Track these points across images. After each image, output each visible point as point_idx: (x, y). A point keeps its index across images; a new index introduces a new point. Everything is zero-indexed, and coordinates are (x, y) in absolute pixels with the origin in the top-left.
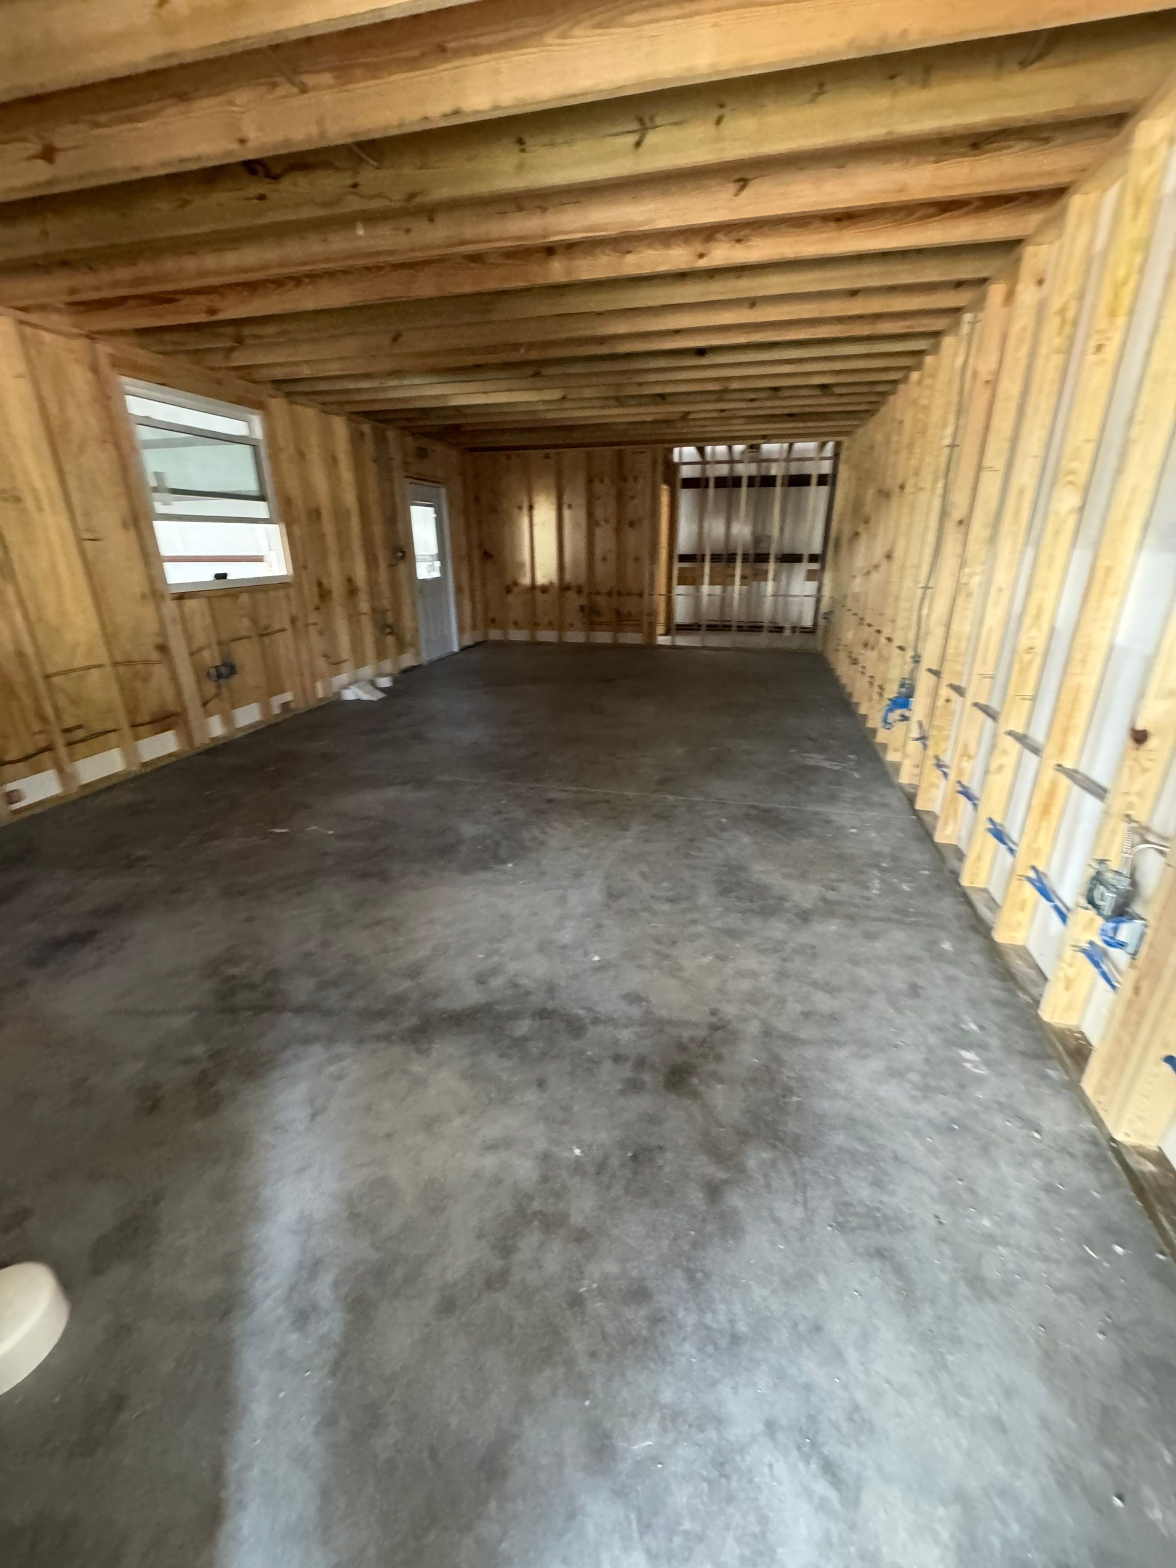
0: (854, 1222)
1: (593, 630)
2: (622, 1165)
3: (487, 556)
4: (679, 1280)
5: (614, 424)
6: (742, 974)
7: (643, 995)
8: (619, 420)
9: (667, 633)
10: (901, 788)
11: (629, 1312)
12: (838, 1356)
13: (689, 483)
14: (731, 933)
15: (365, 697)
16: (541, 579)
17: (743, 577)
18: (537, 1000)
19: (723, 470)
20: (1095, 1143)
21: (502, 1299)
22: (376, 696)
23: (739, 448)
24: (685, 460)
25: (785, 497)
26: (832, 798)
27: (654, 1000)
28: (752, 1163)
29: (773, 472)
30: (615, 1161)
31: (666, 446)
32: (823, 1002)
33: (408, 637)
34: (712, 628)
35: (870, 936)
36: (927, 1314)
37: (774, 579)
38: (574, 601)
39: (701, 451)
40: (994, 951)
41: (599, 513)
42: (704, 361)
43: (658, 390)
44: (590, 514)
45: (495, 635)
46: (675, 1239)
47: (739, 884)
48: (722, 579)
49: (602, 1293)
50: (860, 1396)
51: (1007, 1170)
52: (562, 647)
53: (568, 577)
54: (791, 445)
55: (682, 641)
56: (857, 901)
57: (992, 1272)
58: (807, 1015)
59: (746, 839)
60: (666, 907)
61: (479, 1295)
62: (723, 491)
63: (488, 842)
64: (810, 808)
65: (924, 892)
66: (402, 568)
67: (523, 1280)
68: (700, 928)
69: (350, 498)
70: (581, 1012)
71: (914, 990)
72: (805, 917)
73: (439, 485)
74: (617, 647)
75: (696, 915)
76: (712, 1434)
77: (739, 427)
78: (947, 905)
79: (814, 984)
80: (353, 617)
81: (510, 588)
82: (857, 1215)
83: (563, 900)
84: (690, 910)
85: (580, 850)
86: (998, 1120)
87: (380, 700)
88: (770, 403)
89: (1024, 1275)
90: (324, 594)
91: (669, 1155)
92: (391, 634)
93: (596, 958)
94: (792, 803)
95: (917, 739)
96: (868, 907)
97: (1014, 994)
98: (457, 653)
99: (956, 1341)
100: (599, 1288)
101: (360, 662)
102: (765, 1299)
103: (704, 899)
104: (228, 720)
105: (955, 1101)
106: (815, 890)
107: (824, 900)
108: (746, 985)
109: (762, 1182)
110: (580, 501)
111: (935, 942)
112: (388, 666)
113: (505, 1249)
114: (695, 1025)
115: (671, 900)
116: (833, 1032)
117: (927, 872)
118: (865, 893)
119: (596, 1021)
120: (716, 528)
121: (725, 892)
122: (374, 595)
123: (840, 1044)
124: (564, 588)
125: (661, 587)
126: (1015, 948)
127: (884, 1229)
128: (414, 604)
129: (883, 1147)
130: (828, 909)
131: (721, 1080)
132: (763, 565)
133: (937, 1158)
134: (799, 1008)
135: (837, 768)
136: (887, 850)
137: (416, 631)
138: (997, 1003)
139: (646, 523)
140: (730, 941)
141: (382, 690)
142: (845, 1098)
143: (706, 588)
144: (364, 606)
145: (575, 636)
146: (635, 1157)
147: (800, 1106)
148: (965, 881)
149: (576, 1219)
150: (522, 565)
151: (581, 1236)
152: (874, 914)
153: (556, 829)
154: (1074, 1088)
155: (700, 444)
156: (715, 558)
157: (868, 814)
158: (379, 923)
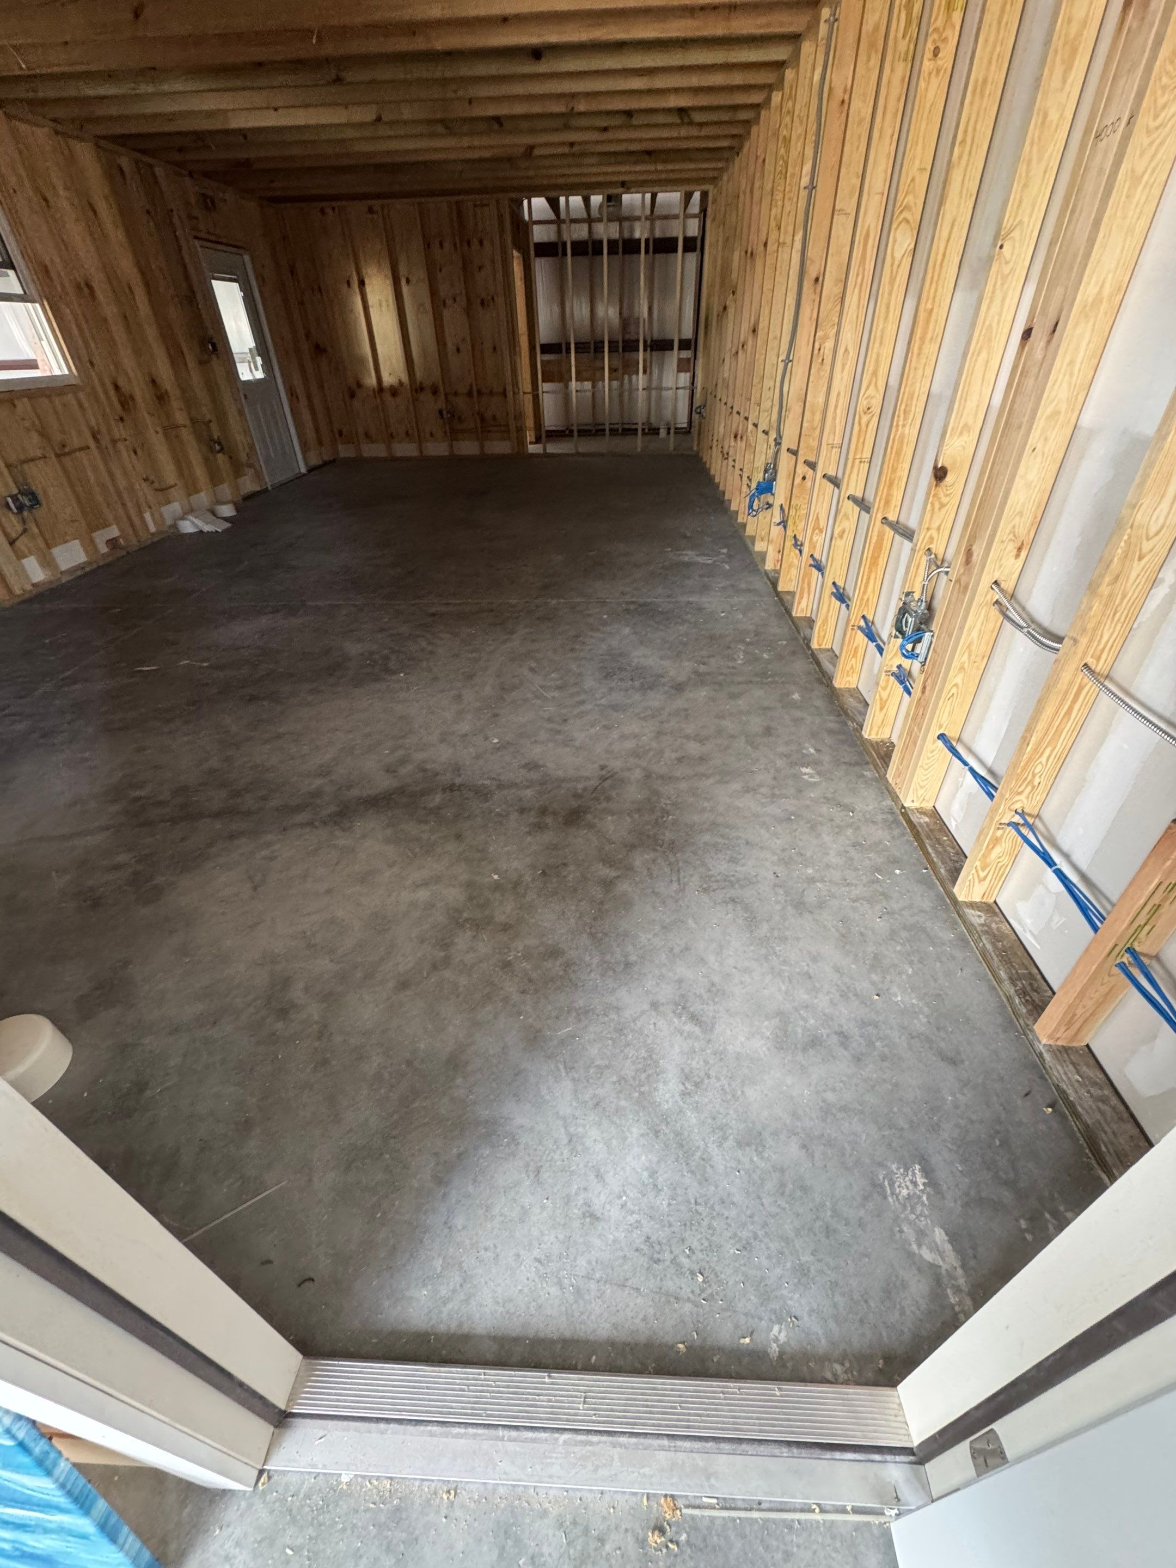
0: (715, 886)
1: (457, 440)
2: (534, 880)
3: (319, 350)
4: (585, 940)
5: (446, 162)
6: (623, 737)
7: (541, 763)
8: (453, 156)
9: (538, 440)
10: (766, 573)
11: (549, 964)
12: (702, 961)
13: (545, 250)
14: (615, 708)
15: (207, 528)
16: (388, 379)
17: (612, 370)
18: (447, 778)
19: (581, 232)
20: (892, 812)
21: (447, 974)
22: (221, 527)
23: (596, 199)
24: (535, 218)
25: (651, 268)
26: (705, 589)
27: (551, 765)
28: (638, 862)
29: (637, 235)
30: (528, 878)
31: (513, 195)
32: (693, 748)
33: (243, 457)
34: (584, 433)
35: (733, 696)
36: (764, 929)
37: (645, 372)
38: (430, 405)
39: (554, 203)
40: (833, 695)
41: (444, 290)
42: (543, 67)
43: (492, 111)
44: (434, 293)
45: (345, 451)
46: (580, 917)
47: (620, 669)
48: (590, 373)
49: (527, 956)
50: (716, 979)
51: (827, 838)
52: (424, 462)
53: (419, 374)
54: (654, 197)
55: (552, 448)
56: (725, 671)
57: (811, 898)
58: (680, 760)
59: (627, 631)
60: (556, 694)
61: (428, 975)
62: (584, 261)
63: (376, 656)
64: (684, 599)
65: (780, 657)
66: (217, 366)
67: (462, 961)
68: (588, 707)
69: (127, 266)
70: (487, 782)
71: (768, 731)
72: (679, 688)
73: (240, 251)
74: (483, 459)
75: (583, 697)
76: (613, 1016)
77: (593, 170)
78: (800, 666)
79: (687, 737)
80: (170, 430)
81: (354, 390)
82: (717, 881)
83: (459, 697)
84: (578, 693)
85: (470, 655)
86: (824, 809)
87: (225, 531)
88: (622, 135)
89: (833, 896)
90: (126, 401)
91: (572, 868)
92: (221, 450)
93: (496, 741)
94: (668, 596)
95: (779, 524)
96: (733, 674)
97: (846, 724)
98: (305, 475)
99: (783, 939)
100: (523, 955)
101: (192, 489)
102: (649, 940)
103: (589, 683)
104: (47, 562)
105: (794, 801)
106: (688, 665)
107: (696, 672)
108: (630, 744)
109: (645, 872)
110: (420, 274)
111: (788, 694)
112: (225, 490)
113: (445, 944)
114: (587, 778)
115: (559, 688)
116: (702, 769)
117: (785, 642)
118: (731, 664)
119: (501, 786)
120: (580, 310)
121: (608, 676)
122: (189, 403)
123: (708, 777)
124: (417, 388)
125: (526, 386)
126: (849, 690)
127: (737, 886)
128: (241, 413)
129: (738, 838)
130: (700, 679)
131: (613, 814)
132: (633, 355)
133: (778, 838)
134: (674, 755)
135: (710, 562)
136: (752, 627)
137: (252, 447)
138: (831, 732)
139: (500, 300)
140: (615, 714)
141: (226, 519)
142: (712, 810)
143: (574, 385)
144: (180, 417)
145: (436, 449)
146: (544, 873)
147: (675, 822)
148: (814, 645)
149: (500, 918)
150: (361, 361)
151: (506, 928)
152: (739, 679)
153: (441, 639)
154: (883, 779)
155: (553, 194)
156: (582, 347)
157: (736, 600)
158: (279, 736)
